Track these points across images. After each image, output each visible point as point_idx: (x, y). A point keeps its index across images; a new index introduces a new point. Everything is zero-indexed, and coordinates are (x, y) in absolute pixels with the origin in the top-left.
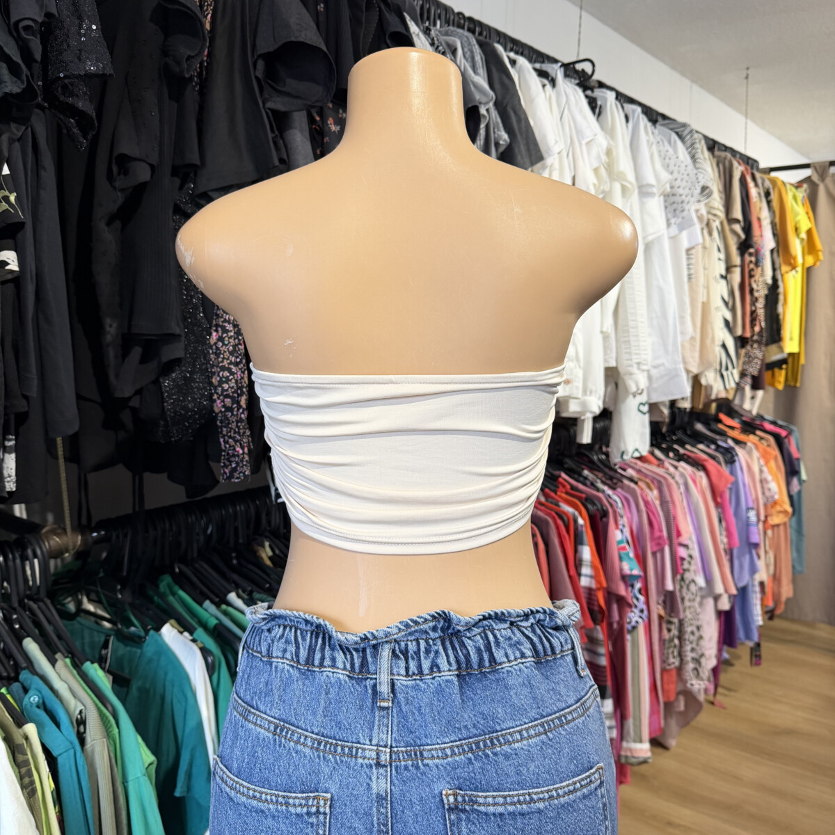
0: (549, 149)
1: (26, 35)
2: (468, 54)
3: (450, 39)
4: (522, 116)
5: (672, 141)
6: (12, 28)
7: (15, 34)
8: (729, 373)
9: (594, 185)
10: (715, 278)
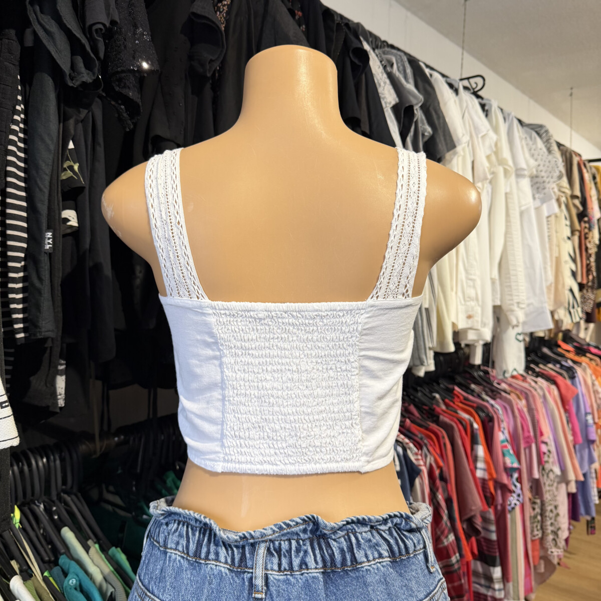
0: (459, 140)
1: (97, 36)
2: (401, 68)
3: (389, 57)
4: (441, 115)
5: (533, 136)
6: (87, 30)
7: (88, 36)
8: (575, 310)
9: (488, 167)
10: (564, 239)
